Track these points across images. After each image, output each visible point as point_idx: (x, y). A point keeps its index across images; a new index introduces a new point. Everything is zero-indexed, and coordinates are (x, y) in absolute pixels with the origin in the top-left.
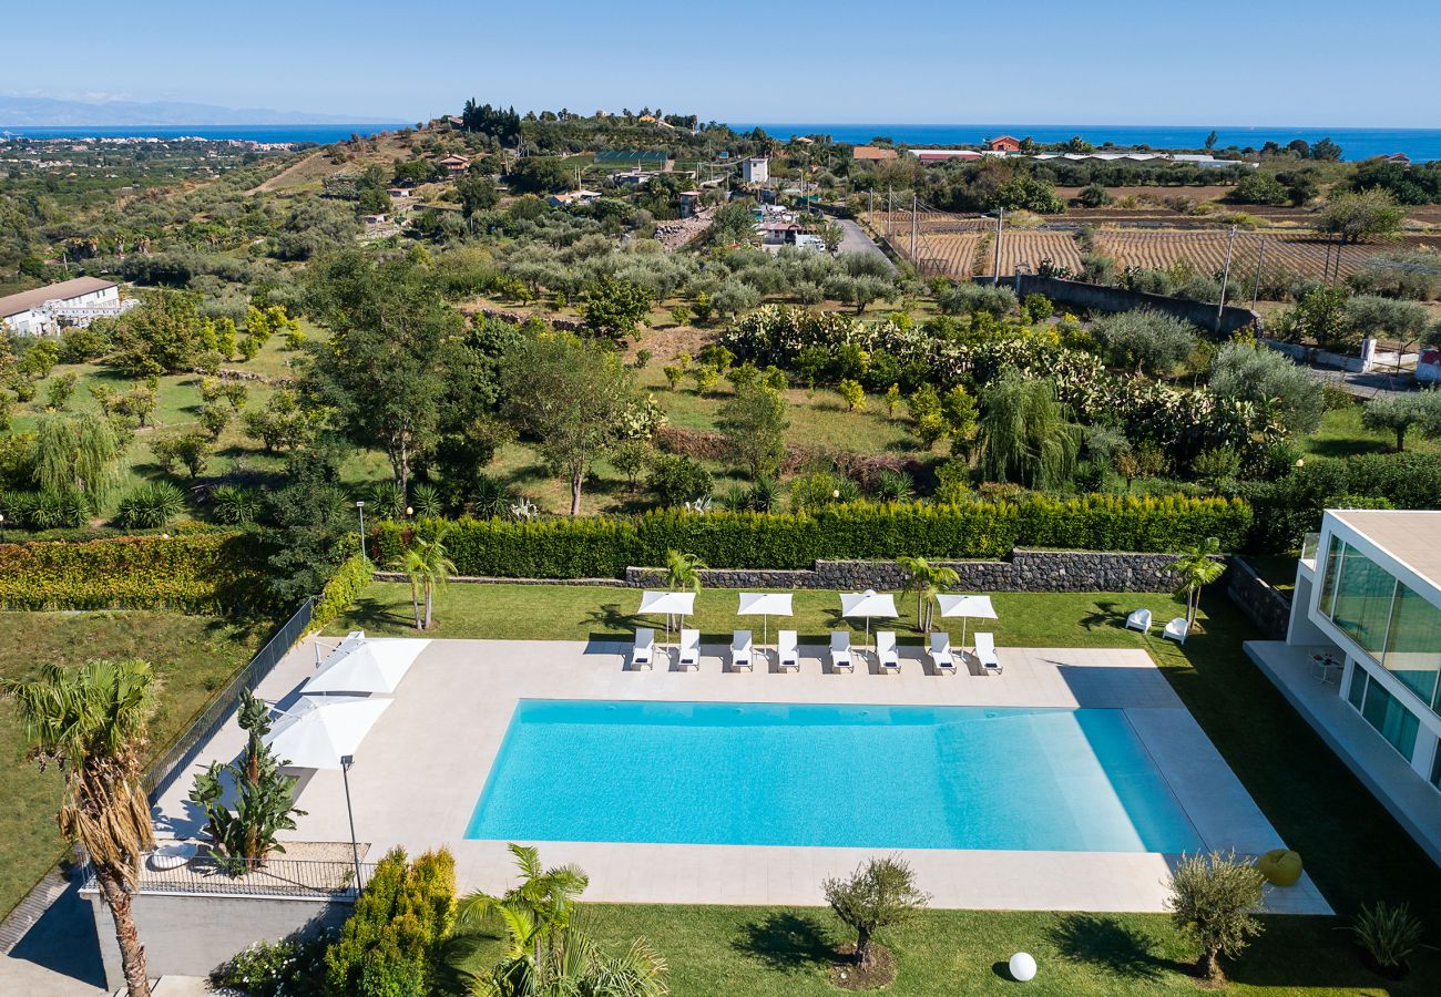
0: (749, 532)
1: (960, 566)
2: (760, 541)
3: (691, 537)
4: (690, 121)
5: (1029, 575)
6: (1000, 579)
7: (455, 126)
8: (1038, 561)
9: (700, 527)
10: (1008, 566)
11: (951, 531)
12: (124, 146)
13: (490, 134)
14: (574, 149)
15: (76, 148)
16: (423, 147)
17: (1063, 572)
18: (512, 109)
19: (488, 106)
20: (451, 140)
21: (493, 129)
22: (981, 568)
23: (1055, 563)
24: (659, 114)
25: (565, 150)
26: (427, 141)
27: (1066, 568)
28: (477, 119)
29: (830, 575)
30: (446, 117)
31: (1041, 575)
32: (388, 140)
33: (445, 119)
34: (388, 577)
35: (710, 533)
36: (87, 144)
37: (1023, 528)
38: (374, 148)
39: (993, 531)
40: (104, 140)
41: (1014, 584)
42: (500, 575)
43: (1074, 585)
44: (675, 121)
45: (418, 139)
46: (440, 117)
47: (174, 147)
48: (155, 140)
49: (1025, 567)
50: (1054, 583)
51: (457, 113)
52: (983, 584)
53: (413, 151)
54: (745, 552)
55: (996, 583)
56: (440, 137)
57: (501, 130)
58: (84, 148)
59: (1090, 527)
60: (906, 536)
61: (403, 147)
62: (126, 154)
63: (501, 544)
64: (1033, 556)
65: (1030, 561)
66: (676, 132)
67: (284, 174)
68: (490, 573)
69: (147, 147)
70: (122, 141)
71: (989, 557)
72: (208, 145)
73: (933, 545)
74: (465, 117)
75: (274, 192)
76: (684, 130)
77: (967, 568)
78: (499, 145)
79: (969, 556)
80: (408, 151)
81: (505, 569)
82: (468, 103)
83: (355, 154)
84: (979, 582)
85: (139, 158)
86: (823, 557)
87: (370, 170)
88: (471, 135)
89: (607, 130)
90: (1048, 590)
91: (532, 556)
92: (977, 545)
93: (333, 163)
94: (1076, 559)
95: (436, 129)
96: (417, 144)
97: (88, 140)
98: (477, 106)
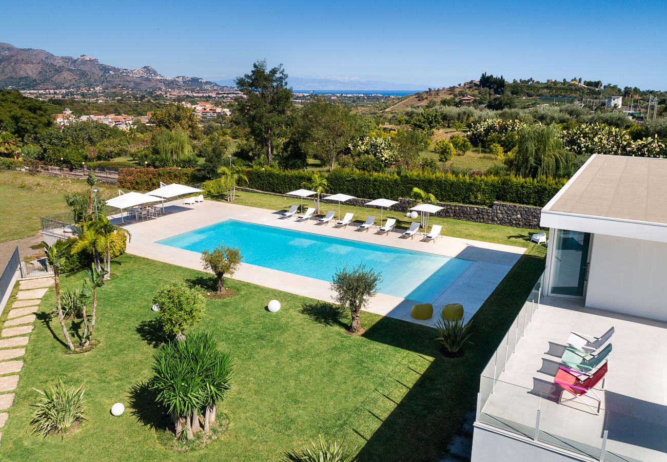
0: (370, 181)
1: (465, 207)
2: (374, 185)
3: (347, 181)
4: (597, 84)
5: (501, 216)
6: (486, 217)
7: (476, 85)
8: (506, 209)
9: (350, 177)
10: (490, 210)
11: (463, 189)
12: (351, 97)
13: (490, 88)
14: (529, 95)
15: (332, 98)
16: (459, 94)
17: (519, 216)
18: (502, 77)
19: (492, 75)
20: (472, 91)
21: (492, 86)
22: (476, 209)
23: (515, 211)
24: (580, 80)
25: (525, 96)
26: (461, 91)
27: (521, 214)
28: (486, 81)
29: (404, 205)
30: (472, 81)
31: (507, 216)
32: (444, 91)
33: (471, 82)
34: (239, 189)
35: (354, 180)
36: (337, 96)
37: (500, 190)
38: (437, 94)
39: (484, 190)
40: (344, 95)
41: (493, 220)
42: (277, 192)
43: (525, 224)
44: (589, 84)
45: (457, 91)
46: (469, 81)
47: (369, 98)
48: (362, 95)
49: (499, 211)
50: (514, 222)
51: (477, 79)
52: (477, 218)
53: (454, 96)
54: (368, 191)
55: (483, 218)
56: (467, 90)
57: (495, 86)
58: (335, 98)
59: (536, 193)
60: (441, 190)
61: (450, 94)
62: (350, 100)
63: (277, 178)
64: (503, 206)
65: (502, 208)
66: (588, 89)
67: (398, 104)
68: (273, 191)
69: (358, 98)
70: (350, 95)
71: (482, 205)
72: (382, 98)
73: (454, 195)
74: (481, 81)
75: (390, 111)
76: (593, 88)
77: (468, 208)
78: (493, 93)
79: (472, 203)
80: (452, 96)
81: (278, 190)
82: (483, 74)
83: (429, 97)
84: (475, 217)
85: (354, 101)
86: (402, 197)
87: (430, 102)
88: (481, 88)
89: (551, 88)
90: (511, 226)
91: (288, 185)
92: (476, 197)
93: (419, 100)
94: (526, 209)
95: (467, 86)
96: (457, 93)
97: (338, 95)
98: (487, 76)
